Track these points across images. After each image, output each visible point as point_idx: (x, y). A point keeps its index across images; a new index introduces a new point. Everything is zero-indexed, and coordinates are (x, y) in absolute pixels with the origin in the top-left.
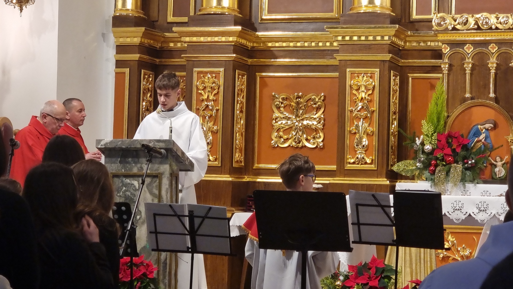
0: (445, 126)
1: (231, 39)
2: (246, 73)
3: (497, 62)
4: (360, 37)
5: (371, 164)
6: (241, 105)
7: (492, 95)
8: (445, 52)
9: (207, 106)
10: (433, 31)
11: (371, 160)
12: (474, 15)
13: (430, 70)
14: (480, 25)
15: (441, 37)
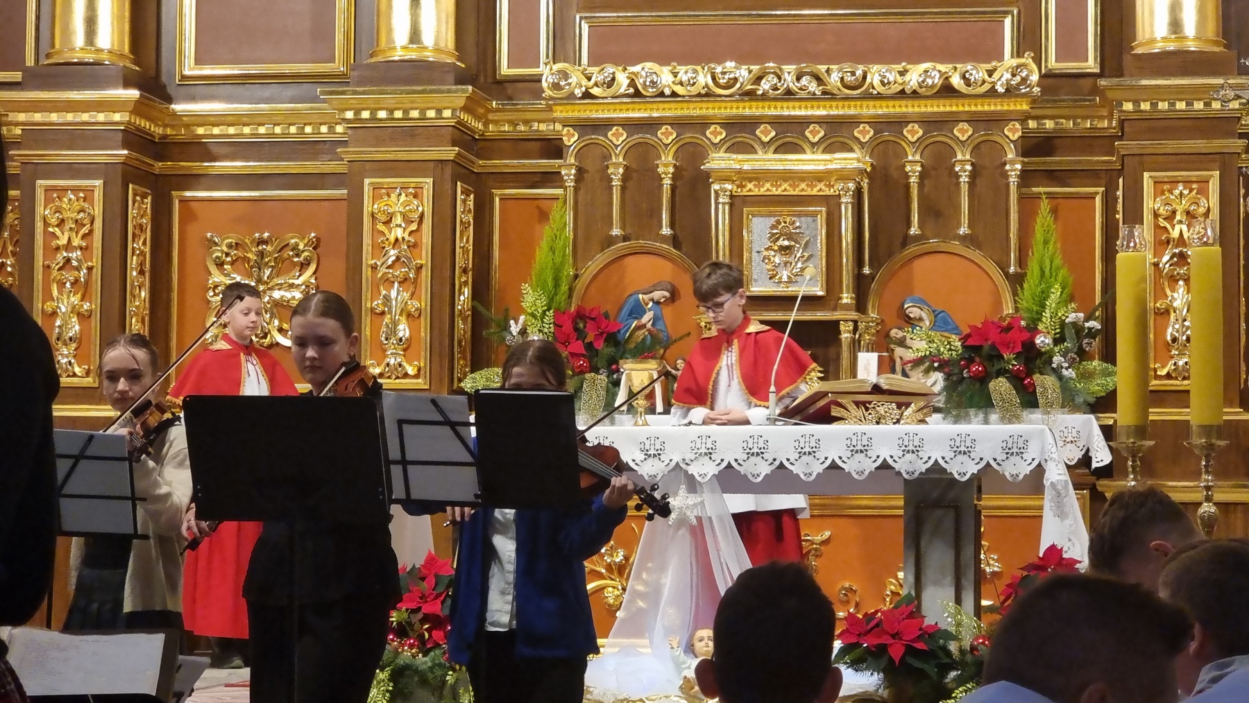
0: (570, 297)
1: (117, 117)
2: (149, 191)
3: (674, 162)
4: (391, 111)
5: (417, 376)
6: (141, 258)
7: (666, 231)
8: (570, 144)
9: (68, 260)
10: (544, 99)
11: (416, 369)
12: (628, 68)
13: (537, 182)
14: (640, 88)
15: (559, 112)
